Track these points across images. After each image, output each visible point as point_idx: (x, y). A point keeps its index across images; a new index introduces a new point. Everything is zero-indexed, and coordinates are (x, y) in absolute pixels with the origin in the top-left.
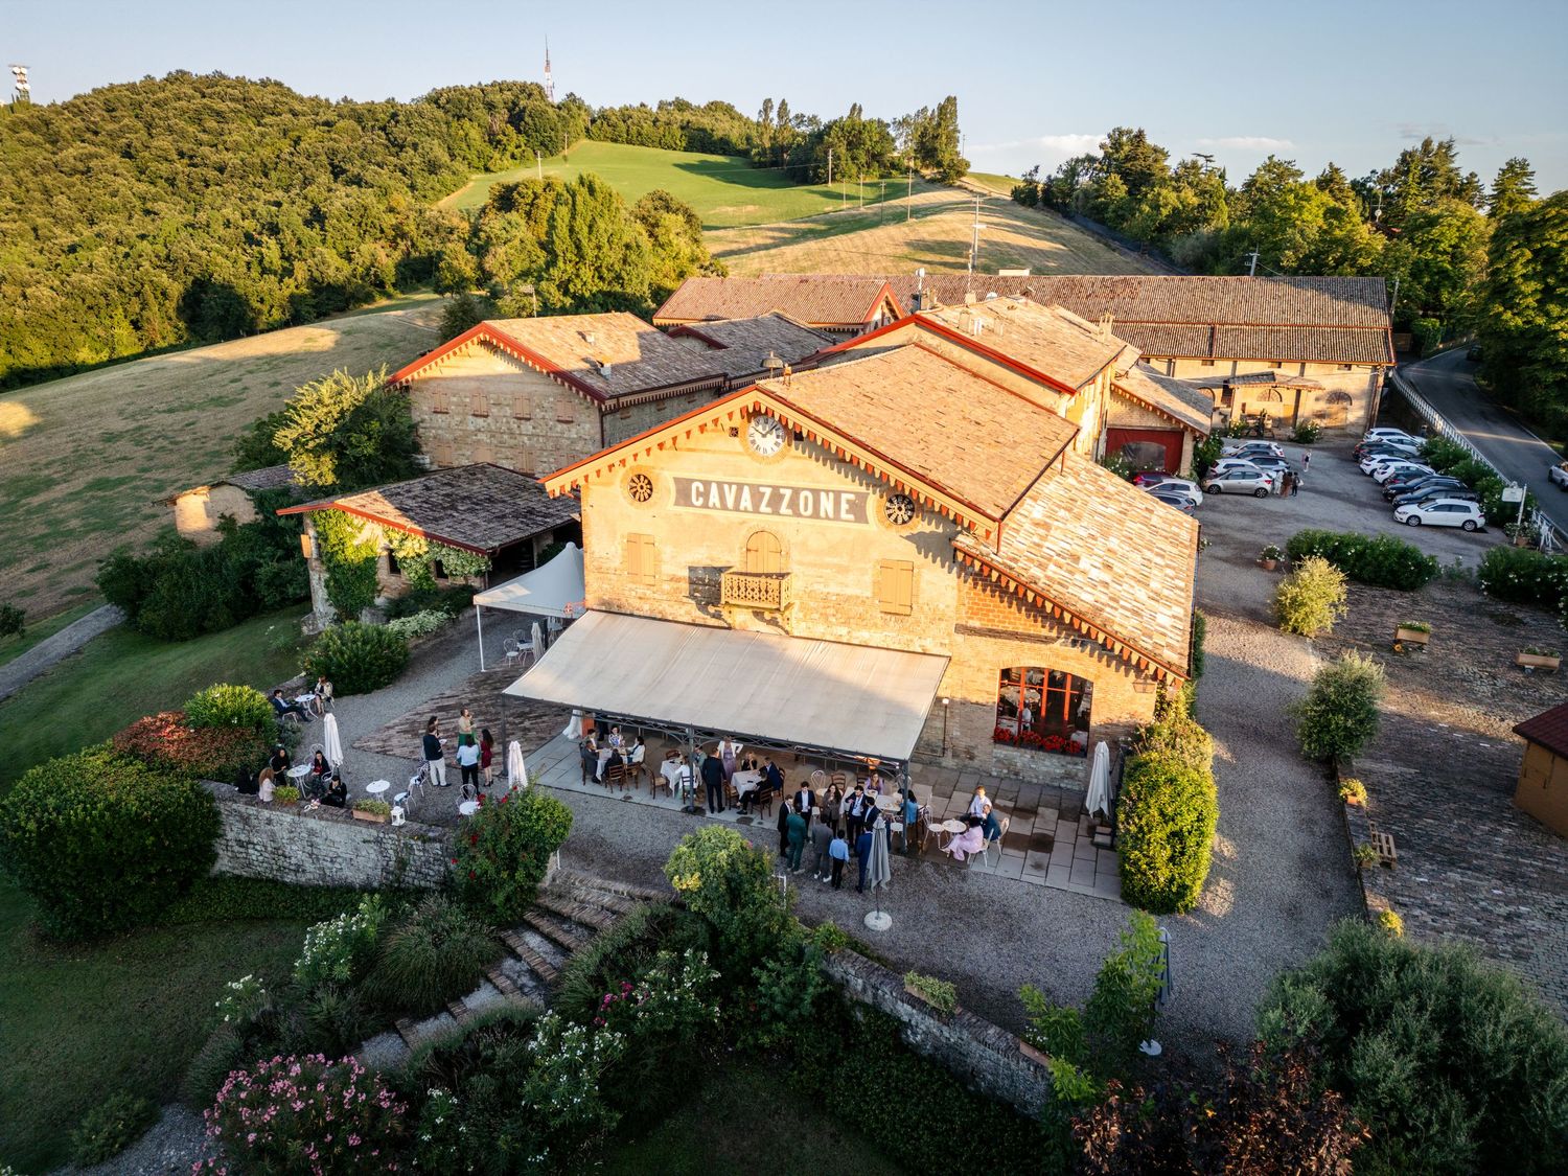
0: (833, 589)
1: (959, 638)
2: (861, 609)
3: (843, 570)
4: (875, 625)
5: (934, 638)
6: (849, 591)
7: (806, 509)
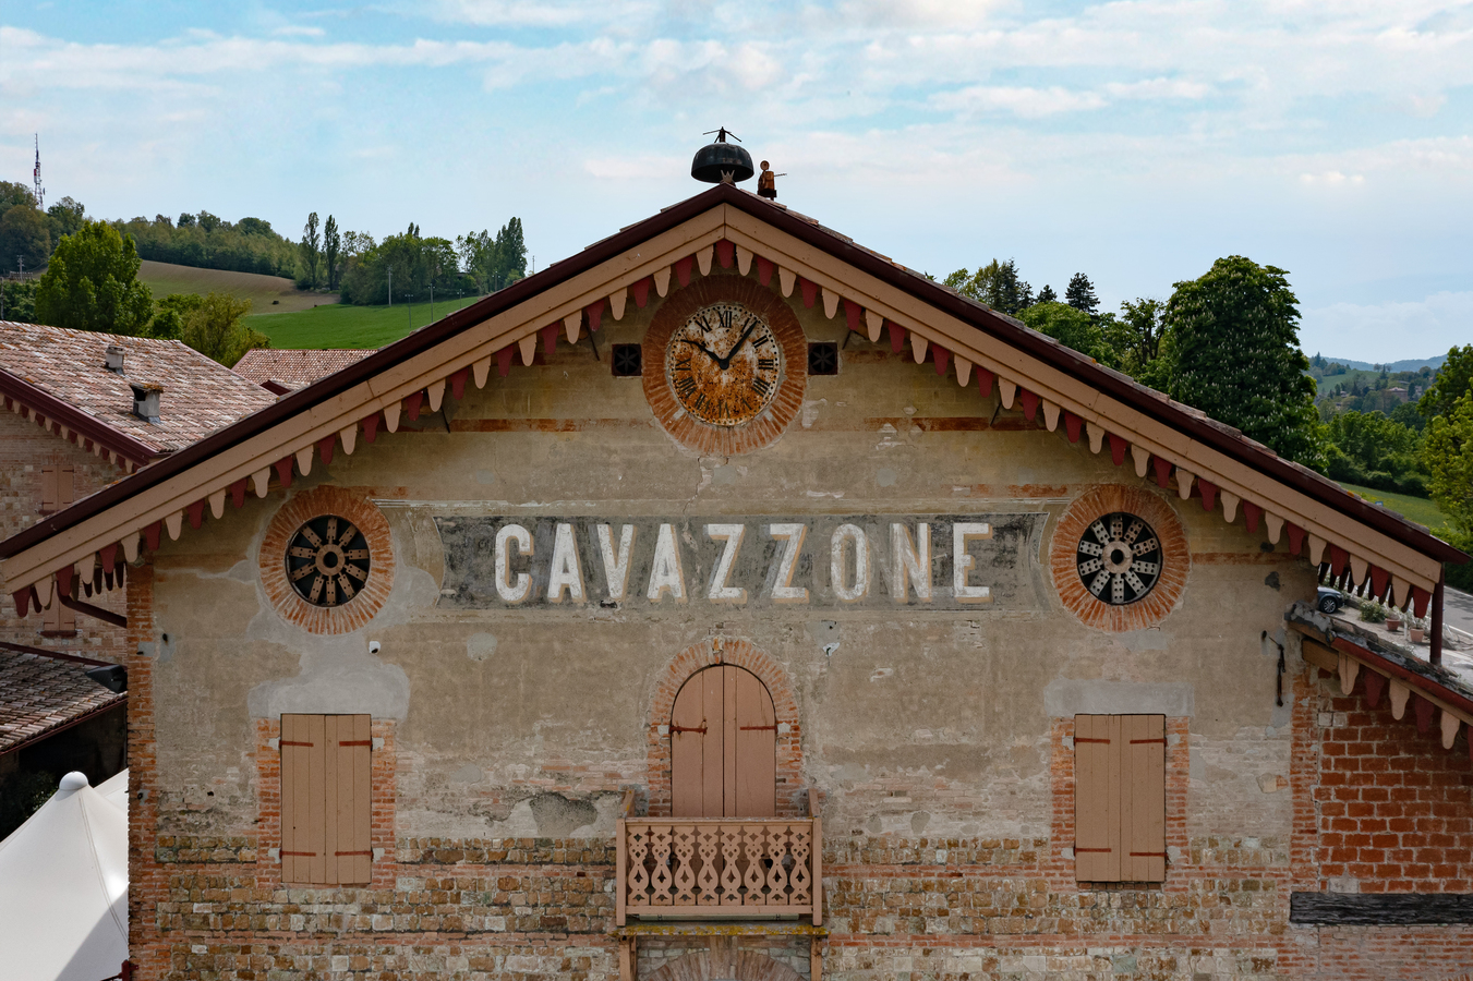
0: (940, 827)
1: (1303, 937)
2: (1019, 883)
3: (965, 763)
4: (1066, 929)
5: (1236, 946)
6: (990, 829)
7: (851, 581)
